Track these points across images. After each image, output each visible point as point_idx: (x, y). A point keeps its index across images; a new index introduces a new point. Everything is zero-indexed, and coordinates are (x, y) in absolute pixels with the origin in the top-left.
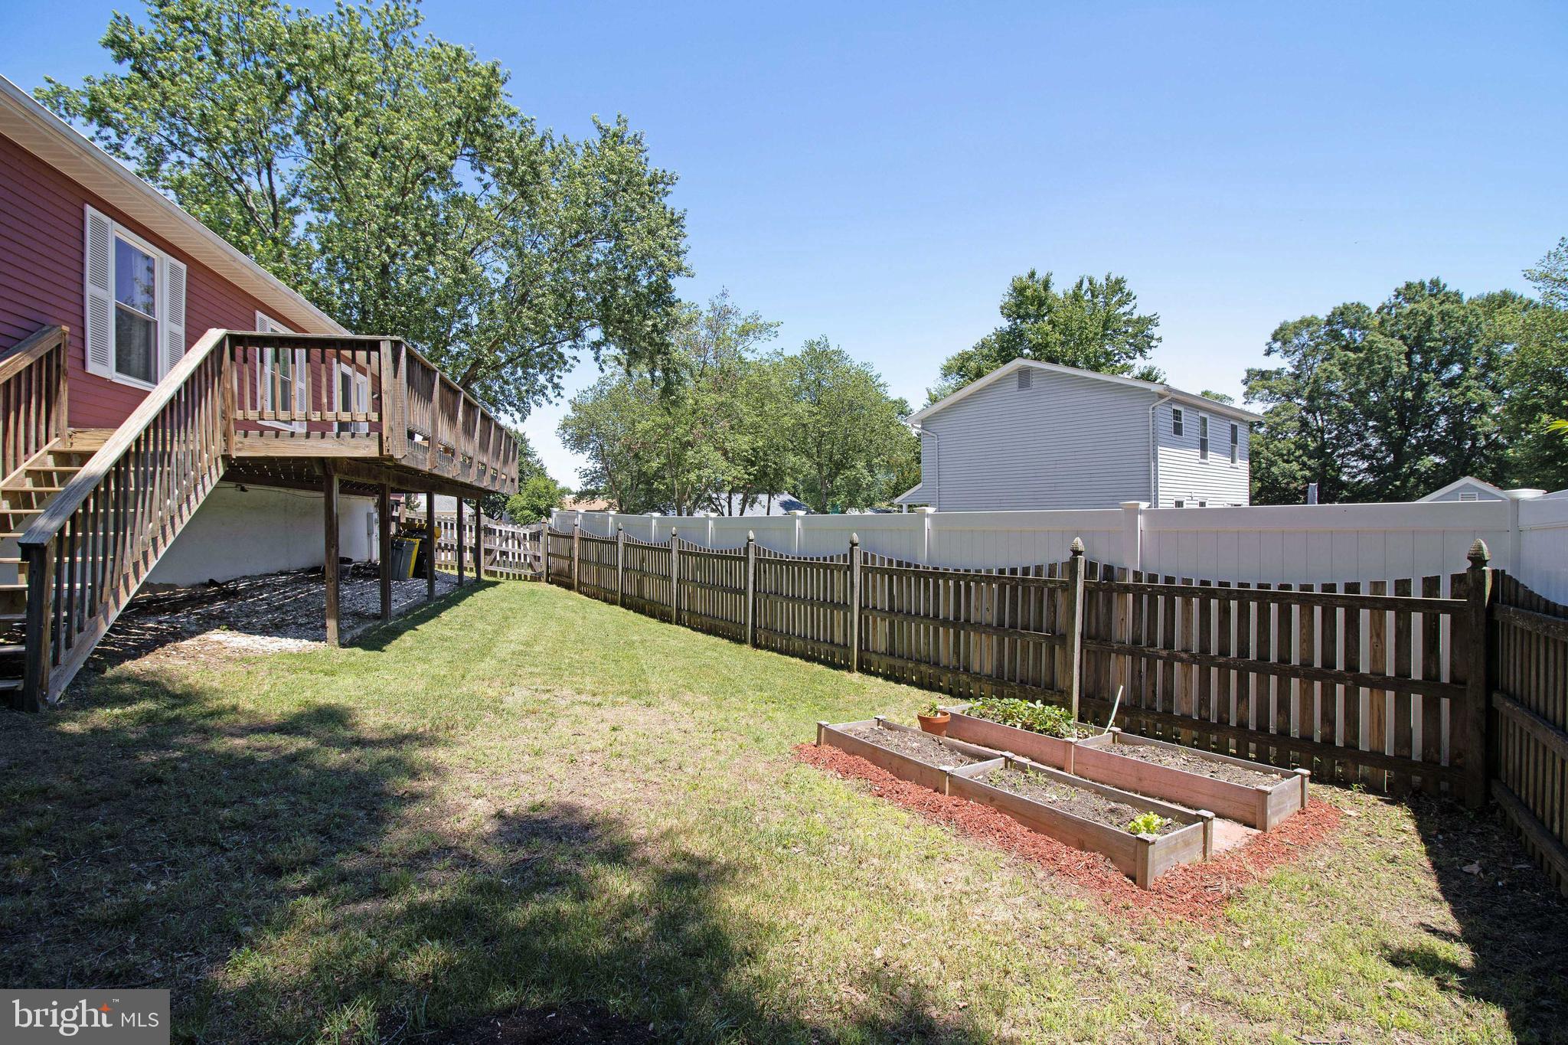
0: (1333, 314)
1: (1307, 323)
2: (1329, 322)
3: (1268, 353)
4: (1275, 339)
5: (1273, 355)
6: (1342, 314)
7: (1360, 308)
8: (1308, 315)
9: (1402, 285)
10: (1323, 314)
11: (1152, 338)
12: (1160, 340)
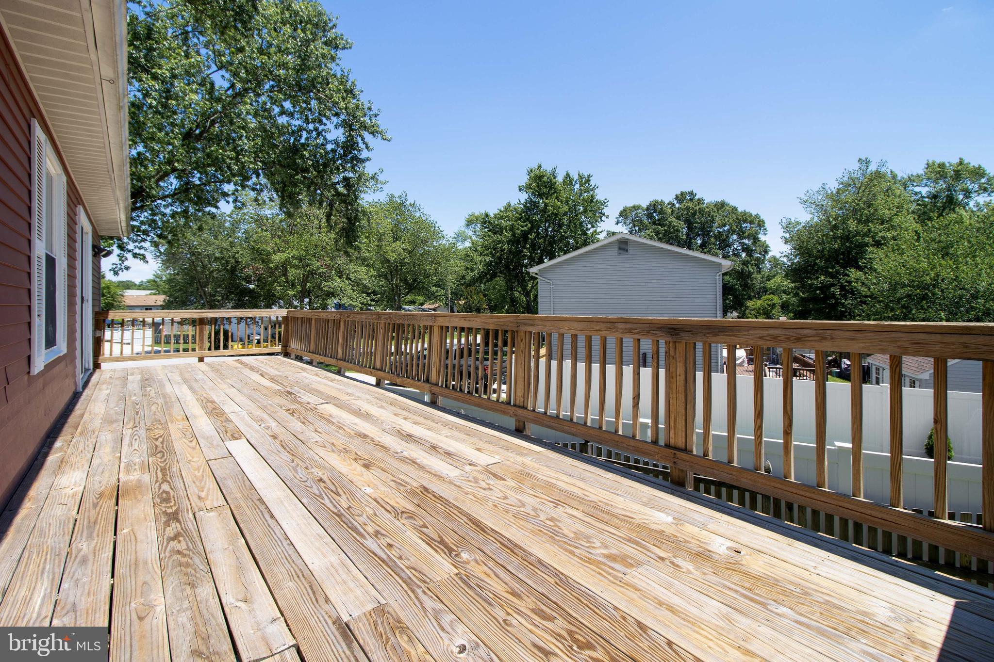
0: (650, 205)
1: (636, 208)
2: (648, 209)
3: (617, 223)
4: (621, 215)
5: (620, 225)
6: (655, 205)
7: (662, 202)
8: (637, 204)
9: (679, 193)
10: (645, 205)
11: (604, 215)
12: (607, 217)
